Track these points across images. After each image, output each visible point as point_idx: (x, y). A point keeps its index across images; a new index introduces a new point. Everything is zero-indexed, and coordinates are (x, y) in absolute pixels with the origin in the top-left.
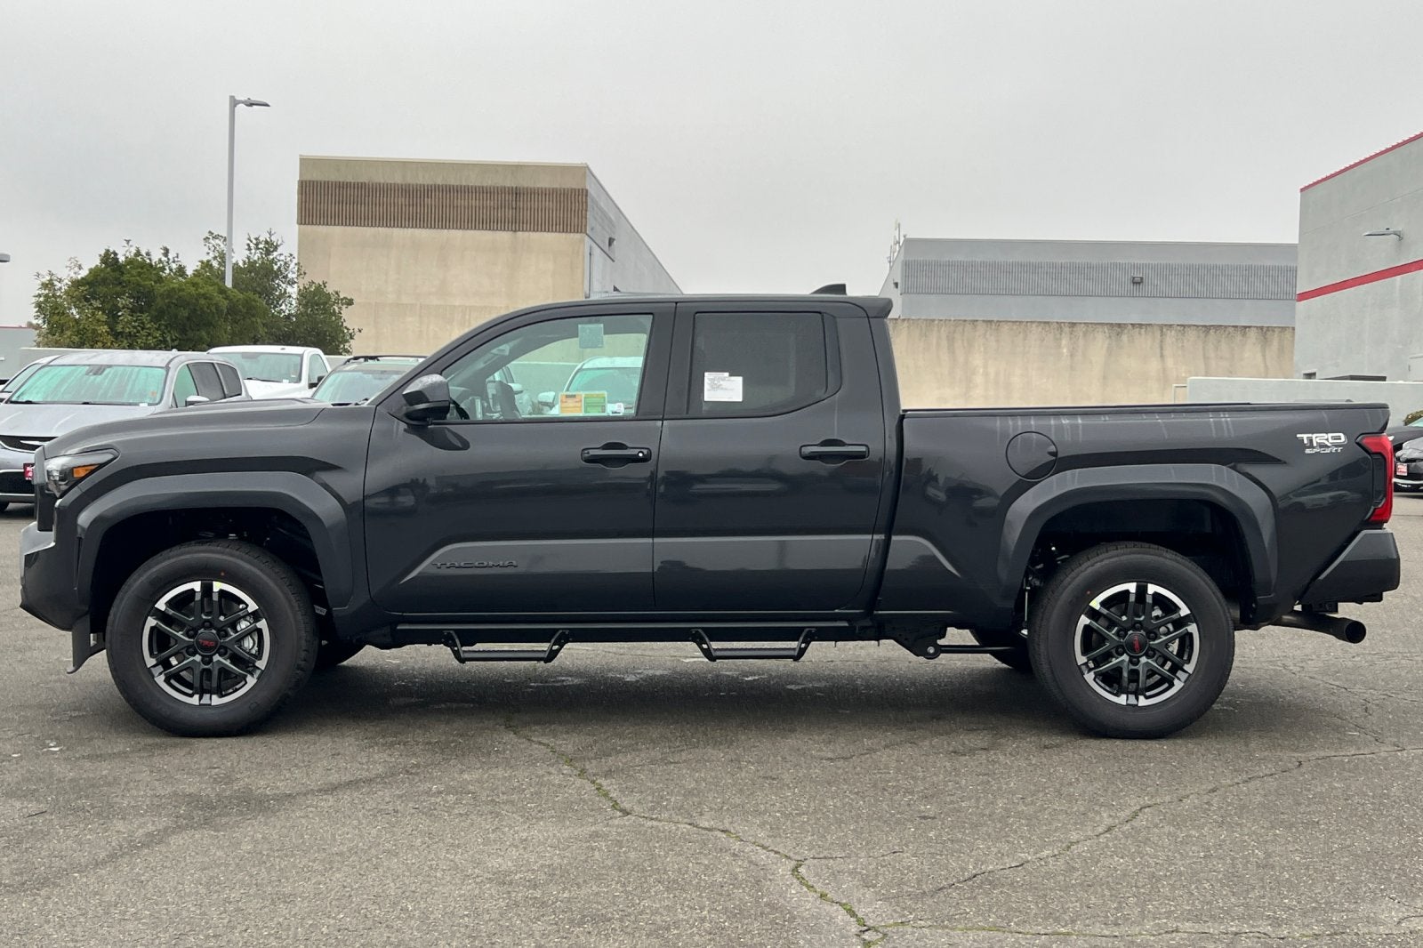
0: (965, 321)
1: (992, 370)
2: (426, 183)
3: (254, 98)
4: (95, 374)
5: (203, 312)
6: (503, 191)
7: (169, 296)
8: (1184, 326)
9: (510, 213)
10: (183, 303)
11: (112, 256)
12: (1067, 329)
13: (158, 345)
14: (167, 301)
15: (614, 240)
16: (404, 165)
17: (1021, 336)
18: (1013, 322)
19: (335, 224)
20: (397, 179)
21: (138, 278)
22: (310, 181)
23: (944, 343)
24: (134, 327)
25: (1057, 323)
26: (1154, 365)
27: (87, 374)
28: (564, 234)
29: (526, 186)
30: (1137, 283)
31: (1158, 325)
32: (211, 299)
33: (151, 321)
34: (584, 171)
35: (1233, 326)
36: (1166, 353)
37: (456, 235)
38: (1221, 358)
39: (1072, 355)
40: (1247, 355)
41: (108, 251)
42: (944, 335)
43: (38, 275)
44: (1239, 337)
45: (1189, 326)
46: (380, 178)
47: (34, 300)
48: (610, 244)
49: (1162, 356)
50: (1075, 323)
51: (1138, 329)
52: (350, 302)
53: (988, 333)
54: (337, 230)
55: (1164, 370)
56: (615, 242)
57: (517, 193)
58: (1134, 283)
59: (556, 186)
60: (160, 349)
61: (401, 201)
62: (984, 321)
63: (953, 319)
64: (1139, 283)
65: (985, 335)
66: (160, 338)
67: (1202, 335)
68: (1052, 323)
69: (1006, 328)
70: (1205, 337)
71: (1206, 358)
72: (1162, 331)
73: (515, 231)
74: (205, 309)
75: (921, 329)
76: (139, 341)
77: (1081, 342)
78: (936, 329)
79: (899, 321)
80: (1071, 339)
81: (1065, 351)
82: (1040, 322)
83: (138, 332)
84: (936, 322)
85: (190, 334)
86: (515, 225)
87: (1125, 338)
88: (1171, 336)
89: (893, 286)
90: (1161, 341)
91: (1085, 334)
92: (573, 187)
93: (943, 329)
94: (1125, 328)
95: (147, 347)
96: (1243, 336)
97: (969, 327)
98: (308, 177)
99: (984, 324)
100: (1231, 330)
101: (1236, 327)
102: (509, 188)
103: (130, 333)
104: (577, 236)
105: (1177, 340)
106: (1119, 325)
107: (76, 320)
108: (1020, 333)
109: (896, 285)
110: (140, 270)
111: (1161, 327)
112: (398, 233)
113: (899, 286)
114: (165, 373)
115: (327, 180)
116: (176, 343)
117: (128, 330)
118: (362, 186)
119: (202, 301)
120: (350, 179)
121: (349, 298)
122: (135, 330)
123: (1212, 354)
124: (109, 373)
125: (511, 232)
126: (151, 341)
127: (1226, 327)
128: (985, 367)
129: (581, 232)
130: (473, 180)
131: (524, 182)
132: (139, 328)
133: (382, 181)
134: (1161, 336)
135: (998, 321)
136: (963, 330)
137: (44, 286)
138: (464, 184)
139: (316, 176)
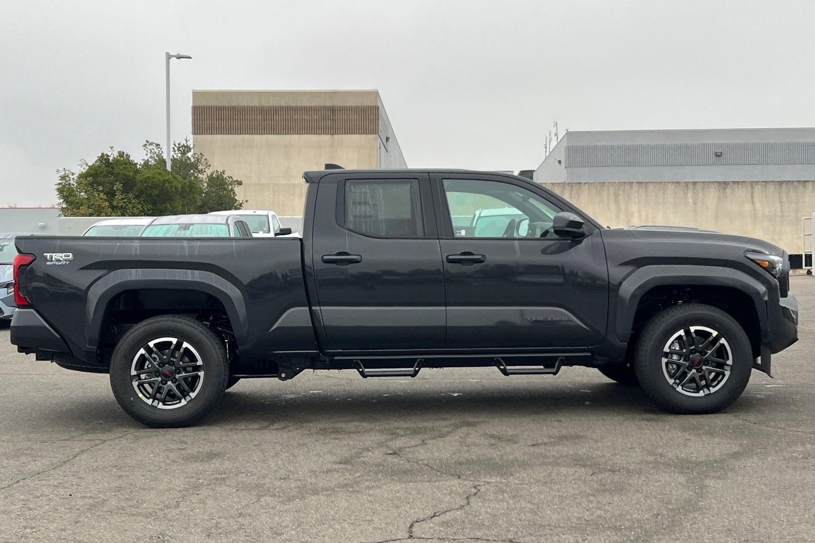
0: (625, 183)
1: (644, 214)
2: (274, 106)
3: (181, 54)
4: (184, 229)
5: (168, 192)
6: (325, 109)
7: (146, 182)
8: (766, 182)
9: (329, 123)
10: (154, 186)
11: (106, 157)
12: (691, 186)
13: (140, 213)
14: (145, 185)
15: (389, 138)
16: (260, 94)
17: (662, 191)
18: (656, 183)
19: (216, 134)
20: (256, 103)
21: (124, 171)
22: (199, 107)
23: (612, 197)
24: (124, 202)
25: (685, 182)
26: (748, 207)
27: (179, 229)
28: (364, 135)
29: (339, 105)
30: (718, 156)
31: (749, 182)
32: (171, 183)
33: (134, 198)
34: (376, 94)
35: (797, 181)
36: (755, 200)
37: (295, 138)
38: (791, 202)
39: (695, 203)
40: (807, 199)
41: (103, 154)
42: (611, 192)
43: (58, 171)
44: (801, 188)
45: (769, 182)
46: (245, 103)
47: (56, 187)
48: (387, 141)
49: (753, 202)
50: (697, 182)
51: (736, 185)
52: (240, 183)
53: (640, 191)
54: (218, 138)
55: (754, 210)
56: (390, 140)
57: (333, 110)
58: (716, 156)
59: (359, 104)
60: (141, 216)
61: (259, 117)
62: (637, 182)
63: (617, 182)
64: (720, 156)
65: (638, 191)
66: (141, 209)
67: (778, 187)
68: (682, 182)
69: (651, 187)
70: (780, 189)
71: (781, 203)
72: (752, 186)
73: (333, 134)
74: (169, 189)
75: (597, 189)
76: (128, 211)
77: (701, 194)
78: (606, 188)
79: (582, 184)
80: (694, 192)
81: (690, 200)
82: (674, 182)
83: (127, 205)
84: (606, 184)
85: (159, 206)
86: (333, 130)
87: (728, 191)
88: (758, 189)
89: (557, 163)
90: (752, 193)
91: (703, 189)
92: (370, 105)
93: (611, 188)
94: (728, 185)
95: (133, 215)
96: (804, 187)
97: (627, 187)
98: (198, 104)
99: (638, 185)
100: (797, 183)
101: (799, 181)
102: (328, 107)
103: (122, 206)
104: (372, 136)
105: (762, 191)
106: (725, 183)
107: (87, 199)
108: (661, 190)
109: (560, 162)
110: (124, 166)
111: (752, 183)
112: (257, 138)
113: (562, 163)
114: (227, 228)
115: (210, 105)
116: (151, 212)
117: (120, 205)
118: (233, 108)
119: (167, 185)
120: (225, 104)
121: (239, 180)
122: (125, 204)
123: (785, 199)
124: (193, 229)
125: (330, 136)
126: (136, 211)
127: (793, 182)
128: (639, 211)
129: (375, 134)
130: (305, 103)
131: (338, 103)
132: (128, 203)
133: (246, 105)
134: (752, 189)
135: (646, 182)
136: (624, 188)
137: (63, 178)
138: (299, 105)
139: (204, 103)
